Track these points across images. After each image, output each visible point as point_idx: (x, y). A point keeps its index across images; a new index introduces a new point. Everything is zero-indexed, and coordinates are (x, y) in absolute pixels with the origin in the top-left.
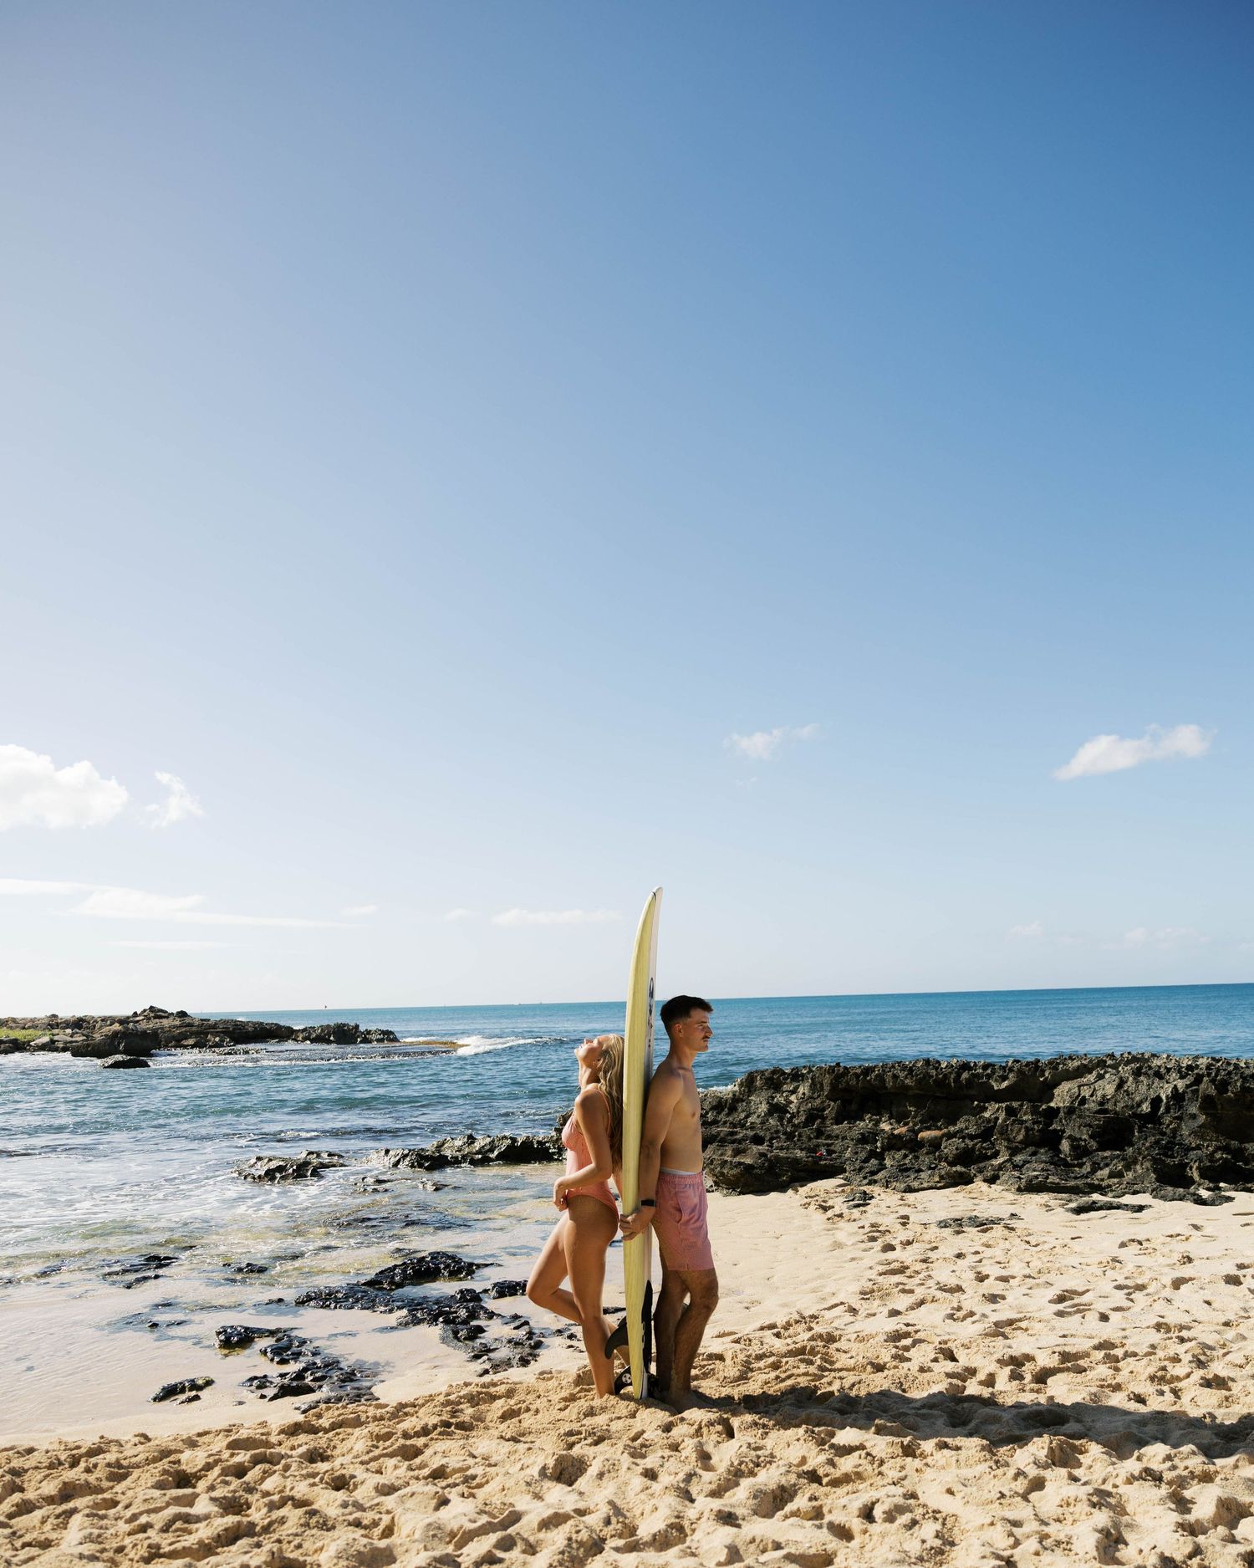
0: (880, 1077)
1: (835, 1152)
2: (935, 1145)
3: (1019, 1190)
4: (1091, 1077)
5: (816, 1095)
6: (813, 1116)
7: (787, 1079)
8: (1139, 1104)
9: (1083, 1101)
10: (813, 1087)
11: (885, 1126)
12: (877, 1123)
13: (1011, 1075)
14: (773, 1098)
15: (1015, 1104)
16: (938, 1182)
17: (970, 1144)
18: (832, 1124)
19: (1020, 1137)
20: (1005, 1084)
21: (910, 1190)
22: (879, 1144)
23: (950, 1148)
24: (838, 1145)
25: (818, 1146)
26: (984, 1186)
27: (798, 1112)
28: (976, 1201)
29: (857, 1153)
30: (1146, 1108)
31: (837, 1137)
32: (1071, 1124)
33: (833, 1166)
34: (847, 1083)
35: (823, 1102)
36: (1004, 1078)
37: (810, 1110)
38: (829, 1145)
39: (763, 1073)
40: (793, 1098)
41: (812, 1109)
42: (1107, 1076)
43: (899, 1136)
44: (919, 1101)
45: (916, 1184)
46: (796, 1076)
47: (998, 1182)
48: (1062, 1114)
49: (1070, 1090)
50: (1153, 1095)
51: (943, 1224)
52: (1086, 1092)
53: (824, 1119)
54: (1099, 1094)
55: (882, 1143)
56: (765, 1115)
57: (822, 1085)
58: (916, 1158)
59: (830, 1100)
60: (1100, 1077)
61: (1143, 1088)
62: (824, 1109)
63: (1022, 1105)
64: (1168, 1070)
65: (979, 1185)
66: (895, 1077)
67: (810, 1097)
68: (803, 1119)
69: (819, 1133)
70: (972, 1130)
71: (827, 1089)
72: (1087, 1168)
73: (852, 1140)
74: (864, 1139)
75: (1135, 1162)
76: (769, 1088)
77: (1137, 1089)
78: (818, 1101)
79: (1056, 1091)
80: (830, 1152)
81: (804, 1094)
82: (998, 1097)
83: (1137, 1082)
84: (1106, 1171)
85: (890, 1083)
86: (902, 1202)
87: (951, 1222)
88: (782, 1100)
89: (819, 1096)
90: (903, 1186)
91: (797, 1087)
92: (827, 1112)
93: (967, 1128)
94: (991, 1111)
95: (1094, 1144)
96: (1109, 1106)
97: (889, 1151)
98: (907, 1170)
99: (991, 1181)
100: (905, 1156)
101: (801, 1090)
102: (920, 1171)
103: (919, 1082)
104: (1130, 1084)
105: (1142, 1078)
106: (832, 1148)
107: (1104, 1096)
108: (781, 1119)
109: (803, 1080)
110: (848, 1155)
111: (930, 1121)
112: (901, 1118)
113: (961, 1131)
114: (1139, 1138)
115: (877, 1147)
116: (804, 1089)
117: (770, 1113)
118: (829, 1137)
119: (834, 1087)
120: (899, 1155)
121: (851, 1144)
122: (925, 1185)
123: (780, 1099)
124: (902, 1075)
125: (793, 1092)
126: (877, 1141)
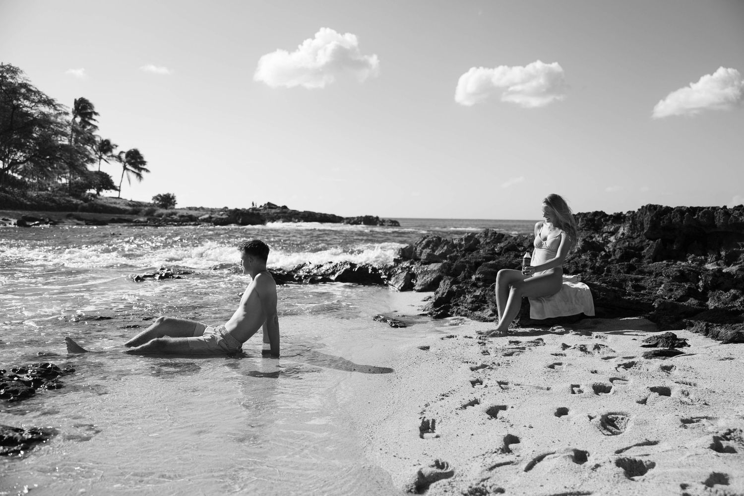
1: (644, 288)
5: (635, 235)
6: (630, 254)
7: (608, 220)
10: (633, 228)
11: (711, 266)
12: (702, 262)
14: (592, 238)
18: (649, 263)
22: (701, 284)
24: (648, 282)
25: (625, 280)
27: (614, 251)
29: (671, 290)
31: (650, 273)
33: (638, 302)
34: (670, 220)
35: (642, 241)
37: (626, 248)
38: (637, 280)
39: (585, 215)
40: (612, 239)
41: (629, 247)
46: (618, 218)
53: (641, 257)
55: (705, 282)
56: (579, 251)
57: (642, 224)
59: (650, 239)
62: (642, 248)
67: (629, 237)
68: (618, 256)
69: (631, 269)
71: (647, 226)
73: (668, 277)
74: (682, 277)
76: (589, 229)
78: (637, 240)
80: (637, 288)
81: (623, 234)
85: (720, 222)
88: (600, 239)
89: (638, 236)
90: (729, 335)
91: (618, 229)
92: (645, 251)
97: (714, 290)
101: (621, 231)
106: (642, 283)
108: (594, 256)
109: (624, 222)
110: (659, 292)
112: (730, 258)
115: (698, 287)
116: (623, 230)
117: (583, 250)
118: (641, 272)
119: (654, 224)
121: (666, 280)
123: (598, 238)
125: (612, 233)
126: (699, 280)
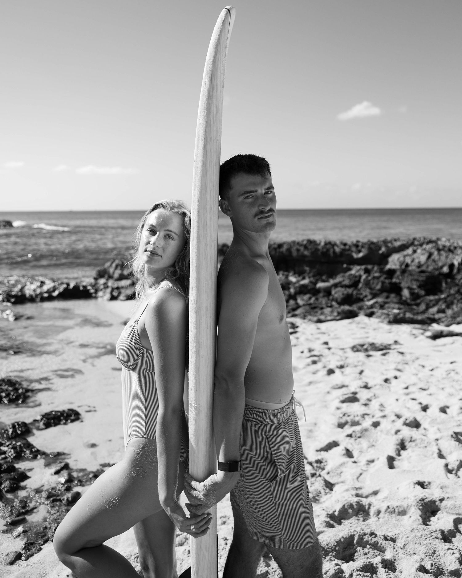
0: (289, 250)
2: (328, 292)
3: (390, 322)
4: (410, 251)
8: (442, 267)
9: (407, 265)
11: (293, 279)
12: (287, 277)
13: (363, 250)
15: (370, 267)
16: (337, 316)
17: (350, 291)
19: (379, 287)
20: (361, 255)
21: (319, 321)
22: (292, 291)
23: (338, 293)
26: (366, 319)
28: (366, 330)
30: (446, 270)
32: (406, 279)
36: (360, 251)
42: (419, 251)
43: (303, 286)
44: (311, 264)
45: (322, 317)
47: (374, 316)
48: (398, 273)
49: (398, 259)
50: (449, 262)
51: (355, 349)
52: (408, 260)
54: (416, 261)
55: (294, 290)
58: (317, 299)
60: (415, 252)
61: (443, 258)
63: (373, 268)
64: (455, 248)
65: (362, 318)
66: (298, 250)
70: (347, 282)
72: (423, 307)
75: (452, 303)
77: (439, 259)
79: (390, 259)
82: (359, 262)
83: (439, 254)
84: (435, 309)
85: (295, 254)
86: (319, 331)
87: (360, 348)
90: (315, 319)
93: (344, 281)
94: (355, 270)
95: (422, 293)
96: (424, 268)
97: (299, 295)
98: (315, 308)
99: (370, 315)
100: (310, 298)
102: (322, 308)
103: (313, 253)
104: (435, 255)
105: (442, 252)
107: (419, 263)
111: (319, 276)
112: (301, 274)
113: (340, 283)
114: (446, 288)
115: (292, 293)
120: (306, 297)
122: (329, 318)
124: (302, 249)
126: (290, 288)
